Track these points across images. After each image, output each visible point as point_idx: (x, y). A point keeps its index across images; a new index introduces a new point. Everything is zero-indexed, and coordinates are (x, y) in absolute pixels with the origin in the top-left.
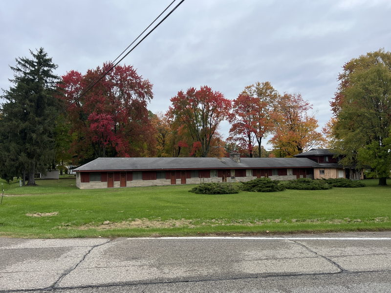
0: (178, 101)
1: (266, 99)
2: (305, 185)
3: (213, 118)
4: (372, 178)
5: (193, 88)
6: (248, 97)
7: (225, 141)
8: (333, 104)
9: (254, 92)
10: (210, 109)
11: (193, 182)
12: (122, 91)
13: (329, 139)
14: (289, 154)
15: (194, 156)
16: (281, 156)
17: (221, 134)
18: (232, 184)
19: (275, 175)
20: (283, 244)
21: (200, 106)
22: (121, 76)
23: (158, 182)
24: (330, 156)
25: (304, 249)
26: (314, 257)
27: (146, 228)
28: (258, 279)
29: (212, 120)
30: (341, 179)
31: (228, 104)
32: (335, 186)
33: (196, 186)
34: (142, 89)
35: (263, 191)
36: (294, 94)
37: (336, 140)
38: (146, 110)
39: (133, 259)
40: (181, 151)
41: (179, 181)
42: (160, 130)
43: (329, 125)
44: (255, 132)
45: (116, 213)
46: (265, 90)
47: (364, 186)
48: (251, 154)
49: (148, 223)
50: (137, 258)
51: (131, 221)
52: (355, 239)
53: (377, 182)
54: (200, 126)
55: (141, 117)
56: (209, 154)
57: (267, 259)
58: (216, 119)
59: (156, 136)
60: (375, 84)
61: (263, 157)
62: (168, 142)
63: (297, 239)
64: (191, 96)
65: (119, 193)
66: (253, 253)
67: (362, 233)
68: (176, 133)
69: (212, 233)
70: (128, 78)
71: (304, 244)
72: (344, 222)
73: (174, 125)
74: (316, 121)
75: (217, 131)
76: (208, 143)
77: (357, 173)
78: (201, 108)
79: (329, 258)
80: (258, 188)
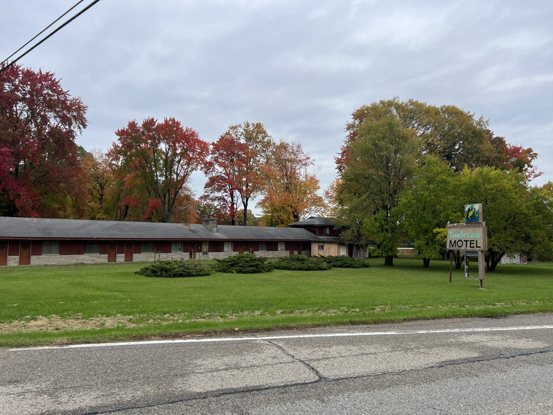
0: (127, 135)
1: (256, 146)
2: (298, 264)
3: (182, 166)
4: (377, 257)
5: (153, 119)
6: (232, 141)
7: (198, 200)
8: (339, 161)
9: (241, 135)
10: (178, 152)
11: (144, 259)
12: (32, 110)
13: (332, 206)
14: (282, 223)
15: (149, 219)
16: (272, 225)
17: (192, 190)
18: (202, 262)
19: (262, 250)
20: (254, 347)
21: (163, 146)
22: (33, 86)
23: (86, 258)
24: (331, 227)
25: (279, 351)
26: (289, 362)
27: (52, 332)
28: (207, 400)
29: (179, 168)
30: (343, 256)
31: (204, 147)
32: (335, 266)
33: (147, 265)
34: (69, 112)
35: (244, 273)
36: (293, 144)
37: (340, 207)
38: (73, 144)
39: (10, 382)
40: (129, 211)
41: (122, 257)
42: (97, 178)
43: (332, 188)
44: (241, 191)
45: (4, 308)
46: (256, 133)
47: (367, 267)
48: (233, 220)
49: (60, 323)
50: (17, 382)
51: (28, 320)
52: (344, 335)
53: (382, 261)
54: (161, 175)
55: (64, 155)
56: (172, 218)
57: (226, 369)
58: (185, 167)
59: (89, 186)
60: (386, 140)
61: (251, 225)
62: (108, 197)
63: (274, 338)
64: (149, 130)
65: (14, 275)
66: (208, 362)
67: (354, 326)
68: (122, 184)
69: (155, 336)
70: (45, 92)
71: (281, 344)
72: (340, 313)
73: (120, 172)
74: (317, 181)
75: (187, 184)
76: (171, 201)
77: (361, 249)
78: (164, 150)
79: (307, 362)
80: (238, 268)
